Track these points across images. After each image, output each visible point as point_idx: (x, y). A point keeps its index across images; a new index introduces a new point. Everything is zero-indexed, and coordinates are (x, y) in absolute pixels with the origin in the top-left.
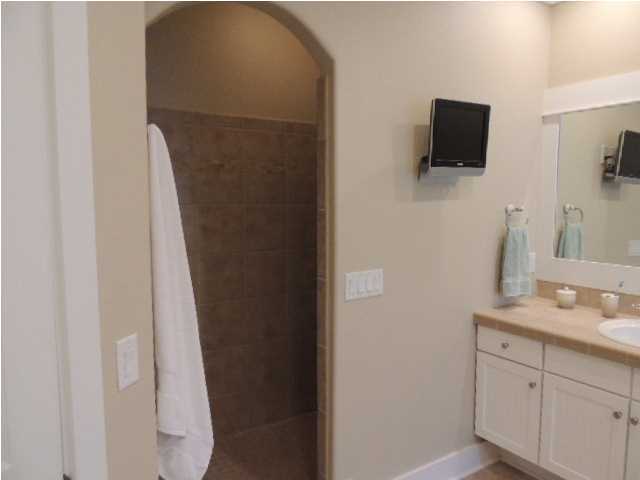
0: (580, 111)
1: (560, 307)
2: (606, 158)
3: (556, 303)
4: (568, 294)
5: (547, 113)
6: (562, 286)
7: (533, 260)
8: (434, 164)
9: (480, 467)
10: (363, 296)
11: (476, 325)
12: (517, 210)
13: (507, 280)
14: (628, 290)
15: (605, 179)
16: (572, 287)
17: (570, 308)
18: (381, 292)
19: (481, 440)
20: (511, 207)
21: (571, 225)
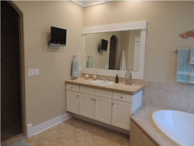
0: (90, 33)
1: (86, 79)
2: (99, 45)
3: (85, 78)
4: (87, 76)
5: (83, 33)
6: (86, 74)
7: (80, 68)
8: (52, 43)
9: (68, 119)
10: (33, 75)
11: (66, 84)
12: (76, 56)
13: (73, 73)
14: (98, 74)
15: (99, 50)
16: (88, 74)
17: (88, 79)
18: (39, 75)
19: (68, 112)
20: (74, 55)
21: (90, 60)
